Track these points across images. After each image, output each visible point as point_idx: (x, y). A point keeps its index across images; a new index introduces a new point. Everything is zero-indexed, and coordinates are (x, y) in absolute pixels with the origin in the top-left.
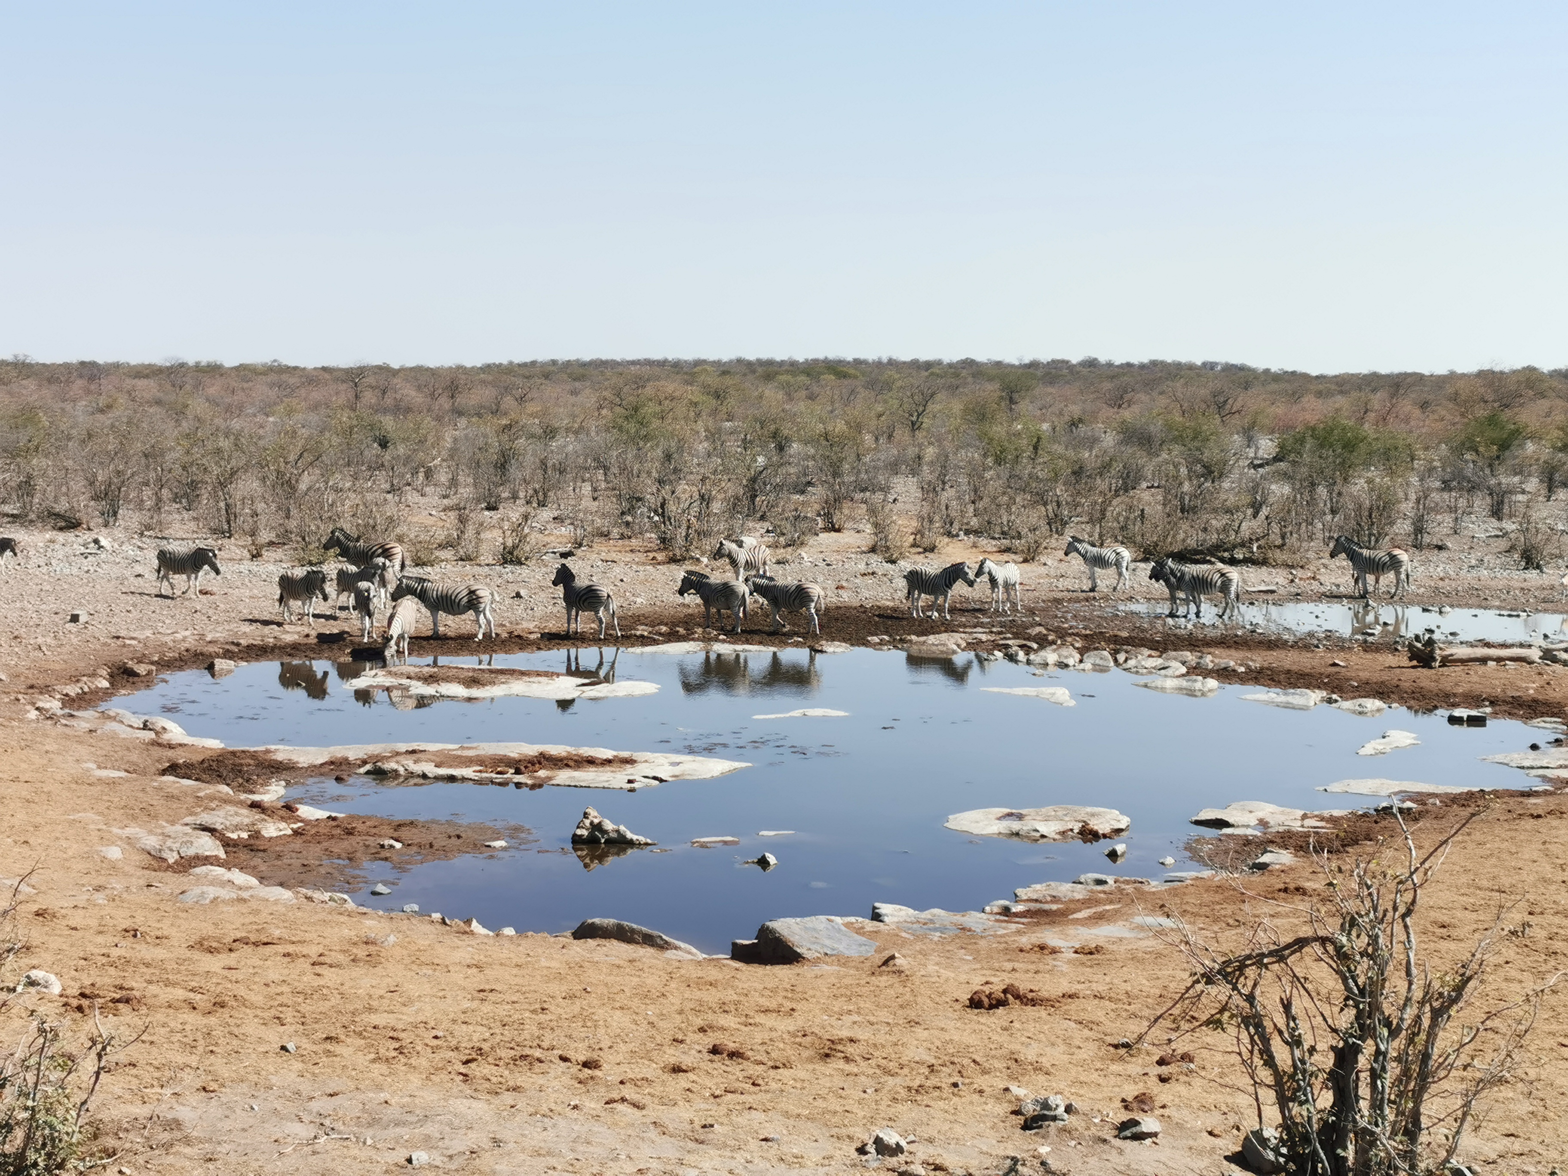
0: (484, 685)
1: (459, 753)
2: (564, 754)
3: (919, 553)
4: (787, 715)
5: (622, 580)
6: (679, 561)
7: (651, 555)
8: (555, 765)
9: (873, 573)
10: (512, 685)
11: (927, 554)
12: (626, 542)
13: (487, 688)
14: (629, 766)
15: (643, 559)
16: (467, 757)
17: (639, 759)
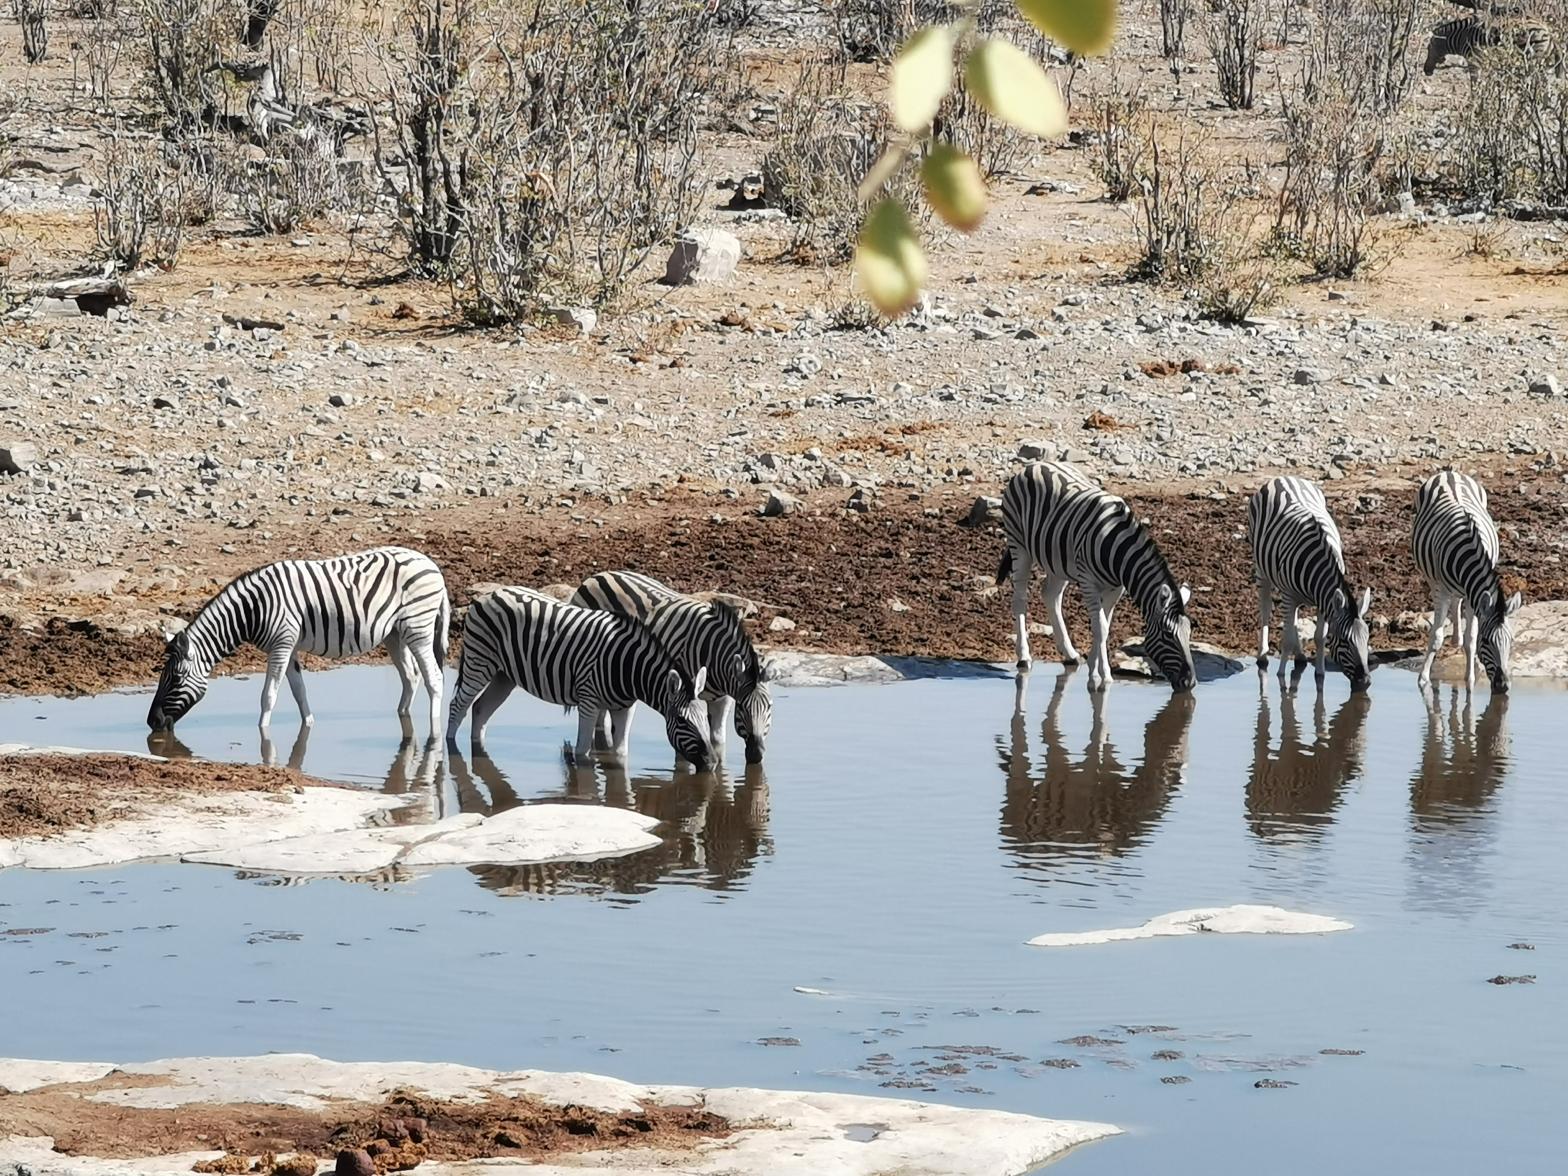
0: (58, 823)
1: (117, 1097)
2: (475, 1098)
3: (1304, 279)
4: (1148, 931)
5: (336, 402)
6: (501, 320)
7: (391, 297)
8: (468, 1141)
9: (1187, 367)
10: (155, 823)
11: (1330, 283)
12: (279, 246)
13: (75, 834)
14: (712, 1142)
15: (365, 315)
16: (153, 1114)
17: (734, 1113)
